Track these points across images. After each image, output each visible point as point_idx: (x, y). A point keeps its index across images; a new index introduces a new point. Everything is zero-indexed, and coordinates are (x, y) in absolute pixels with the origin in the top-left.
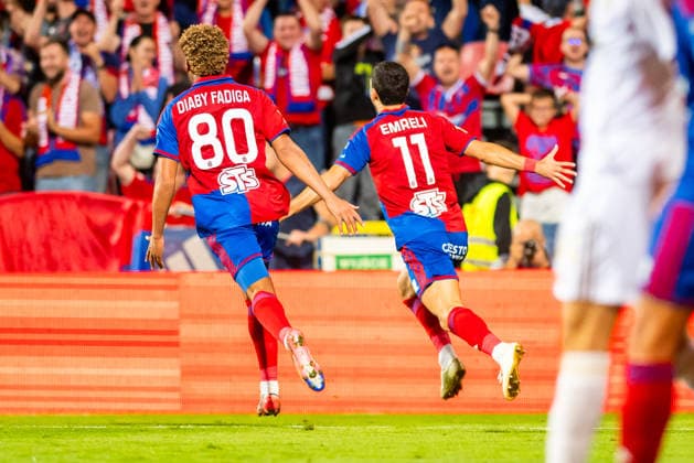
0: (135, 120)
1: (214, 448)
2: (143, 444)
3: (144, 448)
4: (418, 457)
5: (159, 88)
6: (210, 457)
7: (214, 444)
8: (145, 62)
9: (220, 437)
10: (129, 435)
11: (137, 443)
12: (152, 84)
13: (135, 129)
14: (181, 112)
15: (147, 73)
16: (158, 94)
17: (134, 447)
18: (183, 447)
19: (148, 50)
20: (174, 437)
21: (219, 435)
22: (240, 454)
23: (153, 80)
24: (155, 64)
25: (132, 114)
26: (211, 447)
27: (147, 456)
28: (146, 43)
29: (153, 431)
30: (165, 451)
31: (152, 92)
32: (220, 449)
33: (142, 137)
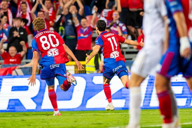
0: (2, 37)
1: (24, 120)
2: (5, 120)
3: (6, 121)
4: (76, 122)
5: (8, 29)
6: (22, 123)
7: (24, 119)
8: (4, 22)
9: (25, 118)
10: (2, 118)
11: (4, 119)
12: (7, 28)
13: (2, 39)
14: (37, 38)
15: (5, 25)
16: (8, 30)
17: (3, 121)
18: (16, 121)
19: (5, 19)
20: (13, 118)
21: (25, 117)
22: (30, 122)
23: (6, 27)
24: (8, 22)
25: (1, 35)
26: (23, 120)
27: (6, 123)
28: (5, 17)
29: (8, 117)
30: (11, 122)
31: (7, 30)
32: (25, 121)
33: (4, 41)
